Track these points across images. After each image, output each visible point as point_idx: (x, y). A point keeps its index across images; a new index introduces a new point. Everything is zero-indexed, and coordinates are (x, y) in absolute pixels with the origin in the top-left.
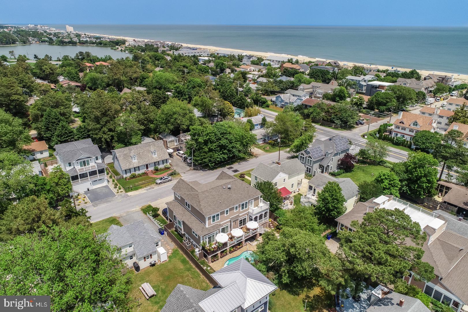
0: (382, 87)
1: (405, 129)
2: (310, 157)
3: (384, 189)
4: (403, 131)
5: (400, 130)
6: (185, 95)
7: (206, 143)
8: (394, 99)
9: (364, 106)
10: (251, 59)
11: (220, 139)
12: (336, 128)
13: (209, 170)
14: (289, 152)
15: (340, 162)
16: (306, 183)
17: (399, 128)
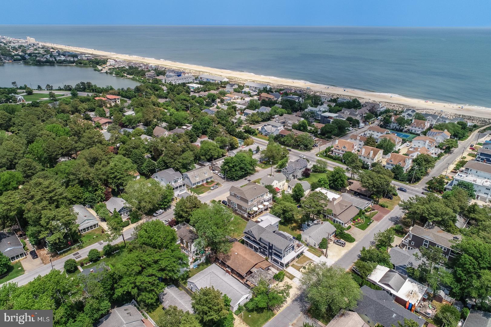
0: (331, 118)
1: (339, 150)
2: (287, 171)
3: (322, 185)
4: (338, 151)
5: (337, 151)
6: (200, 130)
7: (233, 167)
8: (336, 129)
9: (319, 133)
10: (234, 87)
11: (240, 164)
12: (301, 150)
13: (235, 181)
14: (276, 168)
15: (303, 173)
16: (286, 184)
17: (336, 150)
